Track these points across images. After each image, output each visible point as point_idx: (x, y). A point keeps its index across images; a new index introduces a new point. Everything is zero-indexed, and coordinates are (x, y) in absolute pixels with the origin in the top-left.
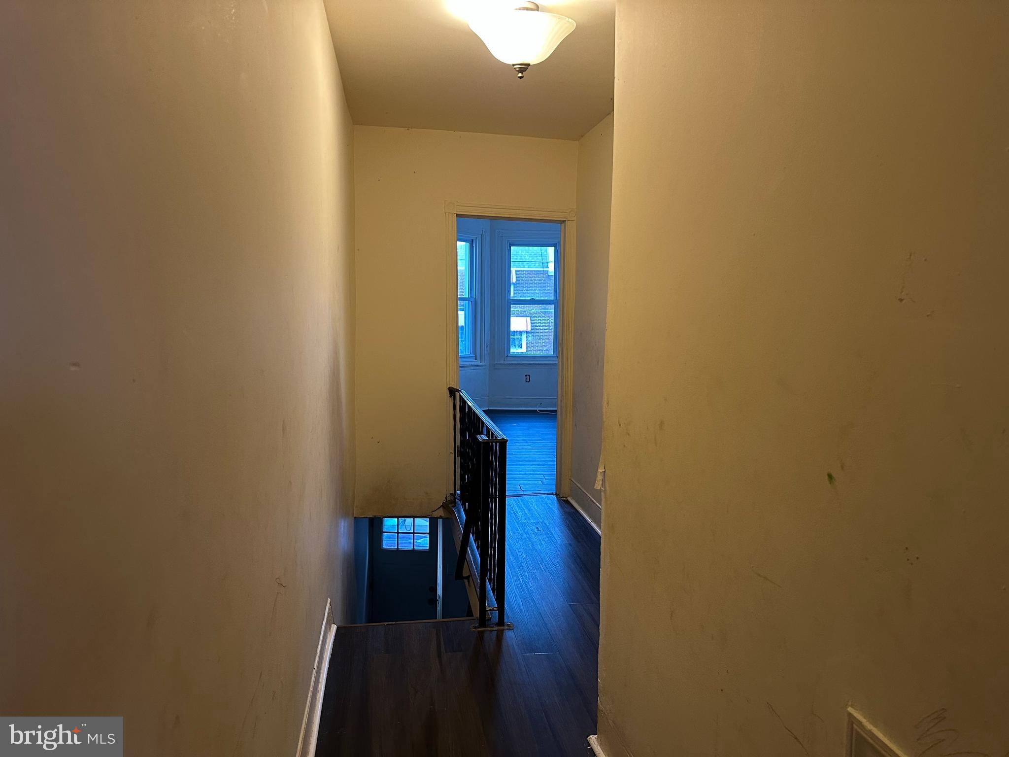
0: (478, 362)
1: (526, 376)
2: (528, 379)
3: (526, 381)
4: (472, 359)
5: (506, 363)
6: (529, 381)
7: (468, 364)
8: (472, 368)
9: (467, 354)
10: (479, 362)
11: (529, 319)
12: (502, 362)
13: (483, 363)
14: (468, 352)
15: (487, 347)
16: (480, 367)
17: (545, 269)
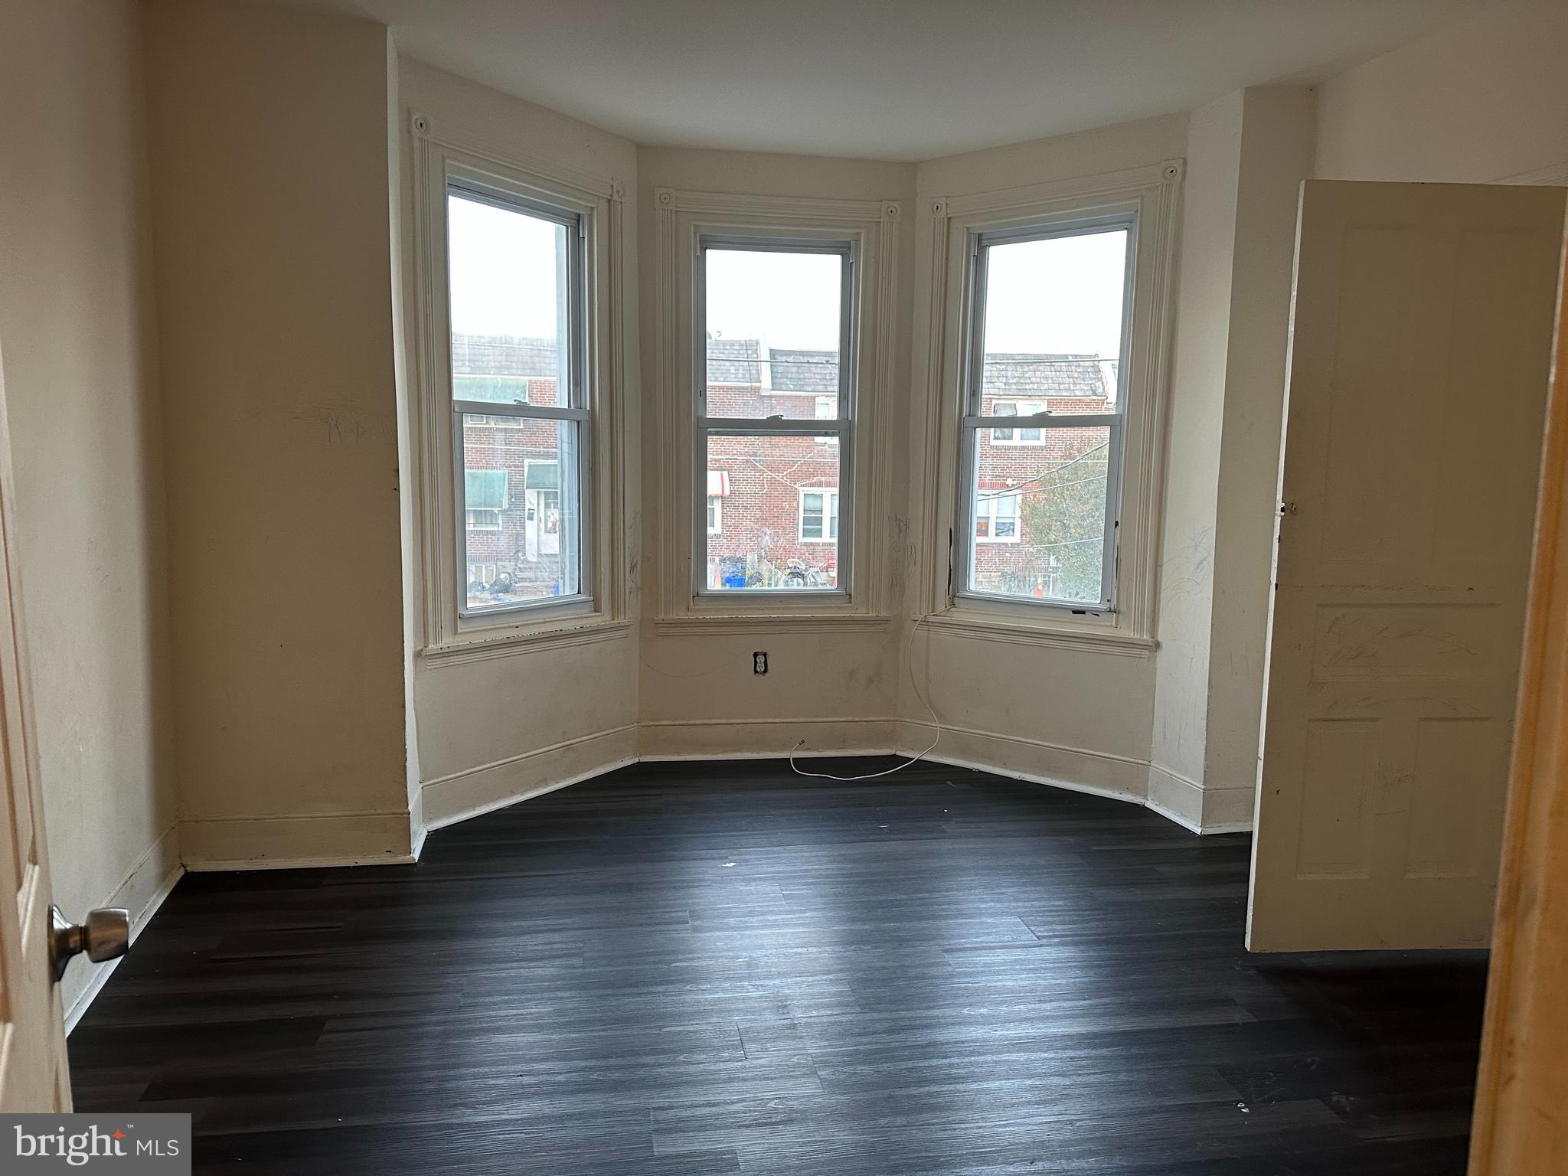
0: (603, 619)
1: (756, 655)
2: (761, 662)
3: (756, 672)
4: (585, 611)
5: (692, 616)
6: (766, 671)
7: (568, 626)
8: (585, 639)
9: (568, 593)
10: (608, 617)
11: (725, 474)
12: (683, 615)
13: (620, 620)
14: (572, 588)
15: (632, 568)
16: (611, 635)
17: (754, 384)
